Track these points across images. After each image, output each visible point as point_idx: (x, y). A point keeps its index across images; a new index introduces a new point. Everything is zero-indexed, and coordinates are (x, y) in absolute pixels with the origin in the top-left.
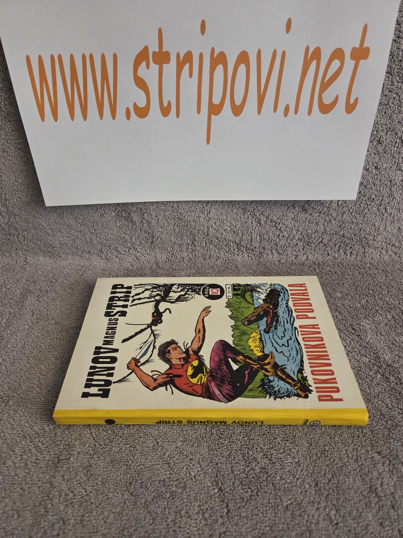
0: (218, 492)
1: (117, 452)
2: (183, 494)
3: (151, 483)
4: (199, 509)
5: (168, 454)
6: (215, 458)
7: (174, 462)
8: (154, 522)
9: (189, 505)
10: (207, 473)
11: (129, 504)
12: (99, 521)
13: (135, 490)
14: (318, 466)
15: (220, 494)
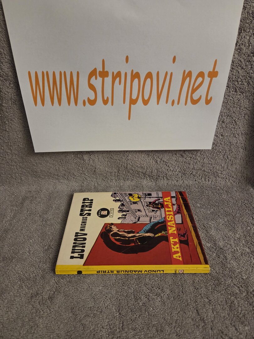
1: (68, 291)
2: (100, 315)
3: (84, 308)
4: (108, 323)
5: (94, 293)
6: (119, 297)
7: (97, 298)
8: (83, 329)
9: (103, 321)
10: (114, 305)
11: (72, 319)
12: (55, 327)
14: (173, 304)
15: (119, 316)
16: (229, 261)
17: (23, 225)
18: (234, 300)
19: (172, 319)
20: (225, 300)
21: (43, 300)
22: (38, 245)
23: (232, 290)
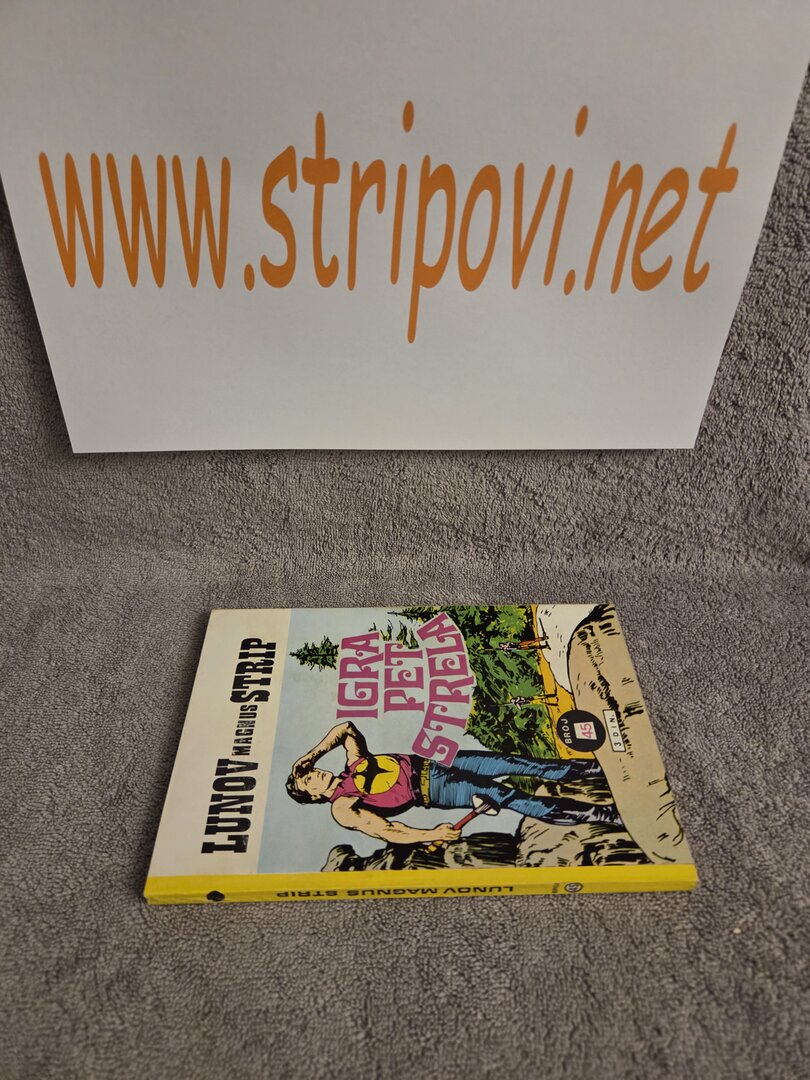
0: (365, 1038)
1: (186, 951)
2: (299, 1039)
3: (243, 1015)
4: (326, 1069)
5: (278, 960)
6: (365, 971)
7: (288, 976)
9: (308, 1062)
10: (348, 1001)
11: (198, 1053)
13: (212, 1026)
14: (556, 998)
15: (367, 1044)
16: (749, 845)
17: (33, 711)
18: (764, 987)
19: (552, 1053)
20: (736, 987)
21: (97, 984)
22: (85, 784)
23: (759, 948)
